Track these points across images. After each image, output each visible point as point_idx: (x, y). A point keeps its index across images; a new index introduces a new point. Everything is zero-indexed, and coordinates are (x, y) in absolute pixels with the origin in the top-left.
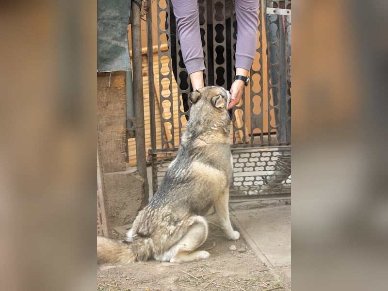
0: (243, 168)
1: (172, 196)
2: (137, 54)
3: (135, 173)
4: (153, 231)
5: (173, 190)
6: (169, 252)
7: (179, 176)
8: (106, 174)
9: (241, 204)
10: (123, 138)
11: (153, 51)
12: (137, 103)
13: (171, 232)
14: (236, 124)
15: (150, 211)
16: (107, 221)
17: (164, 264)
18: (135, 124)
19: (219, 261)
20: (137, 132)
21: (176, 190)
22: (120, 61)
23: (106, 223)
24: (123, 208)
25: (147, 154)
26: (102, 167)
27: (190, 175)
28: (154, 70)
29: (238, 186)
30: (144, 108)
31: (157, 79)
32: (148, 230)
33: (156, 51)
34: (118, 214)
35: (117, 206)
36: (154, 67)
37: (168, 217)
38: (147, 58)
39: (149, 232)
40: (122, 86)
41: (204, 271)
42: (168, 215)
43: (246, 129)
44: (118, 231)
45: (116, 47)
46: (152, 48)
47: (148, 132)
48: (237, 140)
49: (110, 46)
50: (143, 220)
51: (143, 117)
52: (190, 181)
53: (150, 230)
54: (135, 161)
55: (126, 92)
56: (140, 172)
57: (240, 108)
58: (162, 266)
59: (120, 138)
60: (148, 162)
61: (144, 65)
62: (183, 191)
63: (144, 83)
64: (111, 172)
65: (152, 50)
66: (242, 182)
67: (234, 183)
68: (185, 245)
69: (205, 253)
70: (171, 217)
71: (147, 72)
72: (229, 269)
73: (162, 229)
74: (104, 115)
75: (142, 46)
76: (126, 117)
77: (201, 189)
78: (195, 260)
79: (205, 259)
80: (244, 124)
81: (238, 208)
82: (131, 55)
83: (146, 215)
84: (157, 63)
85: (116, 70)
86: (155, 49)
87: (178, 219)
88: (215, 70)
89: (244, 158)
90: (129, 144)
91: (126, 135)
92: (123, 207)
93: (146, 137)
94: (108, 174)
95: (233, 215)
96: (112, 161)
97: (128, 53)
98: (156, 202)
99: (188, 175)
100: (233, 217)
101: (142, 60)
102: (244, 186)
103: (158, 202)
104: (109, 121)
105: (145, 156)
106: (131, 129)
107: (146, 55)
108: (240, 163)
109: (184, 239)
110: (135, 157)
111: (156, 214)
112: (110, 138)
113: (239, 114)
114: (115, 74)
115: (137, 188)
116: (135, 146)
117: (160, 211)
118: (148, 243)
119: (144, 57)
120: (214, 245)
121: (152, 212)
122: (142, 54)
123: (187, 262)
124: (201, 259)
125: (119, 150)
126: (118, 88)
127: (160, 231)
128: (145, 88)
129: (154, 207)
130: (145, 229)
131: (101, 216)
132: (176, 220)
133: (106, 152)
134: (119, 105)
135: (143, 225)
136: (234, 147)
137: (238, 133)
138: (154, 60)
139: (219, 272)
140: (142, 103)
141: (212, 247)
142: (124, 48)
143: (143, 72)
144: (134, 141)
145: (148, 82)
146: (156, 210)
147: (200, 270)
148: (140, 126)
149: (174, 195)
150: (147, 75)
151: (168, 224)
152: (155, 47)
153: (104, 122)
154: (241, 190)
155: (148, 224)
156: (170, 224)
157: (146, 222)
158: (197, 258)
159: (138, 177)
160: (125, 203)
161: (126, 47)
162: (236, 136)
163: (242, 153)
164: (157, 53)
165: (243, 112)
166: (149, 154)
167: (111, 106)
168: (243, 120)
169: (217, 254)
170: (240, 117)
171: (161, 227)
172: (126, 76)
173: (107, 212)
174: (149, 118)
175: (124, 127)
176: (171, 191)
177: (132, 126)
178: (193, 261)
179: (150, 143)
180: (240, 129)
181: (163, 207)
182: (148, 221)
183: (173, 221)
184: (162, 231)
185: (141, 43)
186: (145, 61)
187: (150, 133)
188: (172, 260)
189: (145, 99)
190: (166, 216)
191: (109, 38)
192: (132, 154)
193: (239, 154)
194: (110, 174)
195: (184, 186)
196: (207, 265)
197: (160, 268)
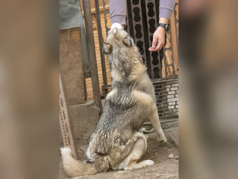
0: (174, 95)
1: (119, 121)
2: (88, 14)
3: (93, 104)
4: (109, 151)
5: (120, 115)
6: (122, 163)
7: (125, 103)
8: (70, 107)
9: (175, 122)
10: (82, 78)
11: (100, 11)
12: (90, 51)
13: (122, 150)
14: (167, 62)
15: (103, 134)
16: (74, 142)
17: (119, 172)
18: (90, 67)
19: (161, 167)
20: (92, 73)
21: (123, 115)
22: (76, 20)
23: (73, 144)
24: (85, 132)
25: (101, 90)
26: (67, 102)
27: (133, 101)
28: (101, 25)
29: (171, 109)
30: (96, 55)
31: (104, 32)
32: (105, 150)
33: (102, 11)
34: (82, 136)
35: (81, 131)
36: (102, 23)
37: (119, 139)
38: (95, 17)
39: (105, 151)
40: (78, 39)
41: (150, 175)
42: (118, 138)
43: (175, 65)
44: (83, 150)
45: (71, 9)
46: (99, 8)
47: (100, 73)
48: (169, 74)
49: (67, 9)
50: (99, 142)
51: (96, 62)
52: (133, 106)
53: (107, 150)
54: (92, 96)
55: (81, 43)
56: (97, 103)
57: (169, 49)
58: (118, 174)
59: (79, 79)
60: (102, 95)
61: (93, 22)
62: (128, 115)
63: (95, 36)
64: (74, 105)
65: (99, 9)
66: (175, 106)
67: (169, 106)
68: (134, 156)
69: (150, 162)
70: (120, 139)
71: (96, 27)
72: (169, 172)
73: (115, 149)
74: (66, 62)
75: (91, 7)
76: (83, 62)
77: (141, 111)
78: (143, 167)
79: (151, 166)
80: (173, 61)
81: (173, 126)
82: (83, 15)
83: (101, 138)
84: (104, 19)
85: (73, 27)
86: (101, 9)
87: (125, 140)
88: (148, 21)
89: (175, 87)
90: (87, 83)
91: (84, 76)
92: (85, 130)
93: (99, 76)
94: (72, 106)
95: (170, 131)
96: (74, 96)
97: (81, 13)
98: (106, 126)
99: (132, 102)
100: (170, 133)
101: (92, 18)
102: (176, 109)
103: (108, 126)
104: (70, 66)
105: (99, 91)
106: (87, 71)
107: (94, 14)
108: (172, 91)
109: (132, 152)
110: (92, 92)
111: (108, 137)
112: (72, 79)
113: (168, 54)
114: (72, 30)
115: (95, 116)
116: (91, 84)
117: (111, 134)
118: (107, 159)
119: (93, 16)
120: (157, 155)
121: (105, 136)
122: (92, 13)
123: (137, 169)
124: (147, 166)
125: (79, 87)
126: (75, 40)
127: (114, 150)
128: (96, 40)
129: (106, 131)
130: (102, 149)
131: (69, 139)
132: (125, 141)
133: (69, 90)
134: (77, 53)
135: (100, 146)
136: (167, 80)
137: (169, 69)
138: (101, 18)
139: (162, 175)
140: (94, 51)
141: (155, 157)
142: (77, 10)
143: (93, 27)
144: (90, 80)
145: (97, 35)
146: (108, 134)
147: (147, 175)
148: (94, 68)
149: (121, 120)
150: (96, 30)
151: (119, 144)
152: (101, 7)
153: (66, 67)
154: (174, 111)
155: (103, 145)
156: (121, 144)
157: (102, 144)
158: (145, 166)
159: (95, 107)
160: (86, 128)
161: (79, 8)
162: (168, 71)
163: (173, 83)
164: (102, 12)
165: (171, 53)
166: (102, 89)
167: (71, 55)
168: (172, 58)
169: (160, 162)
170: (169, 56)
171: (114, 147)
172: (80, 31)
173: (73, 136)
174: (100, 62)
175: (82, 70)
176: (119, 116)
177: (88, 69)
178: (141, 168)
179: (102, 81)
180: (170, 65)
181: (114, 131)
182: (103, 143)
183: (122, 142)
184: (115, 150)
185: (90, 5)
186: (94, 19)
187: (102, 73)
188: (126, 169)
189: (96, 48)
190: (117, 139)
191: (65, 2)
192: (89, 91)
193: (171, 84)
194: (74, 106)
195: (129, 111)
196: (152, 170)
197: (116, 175)
